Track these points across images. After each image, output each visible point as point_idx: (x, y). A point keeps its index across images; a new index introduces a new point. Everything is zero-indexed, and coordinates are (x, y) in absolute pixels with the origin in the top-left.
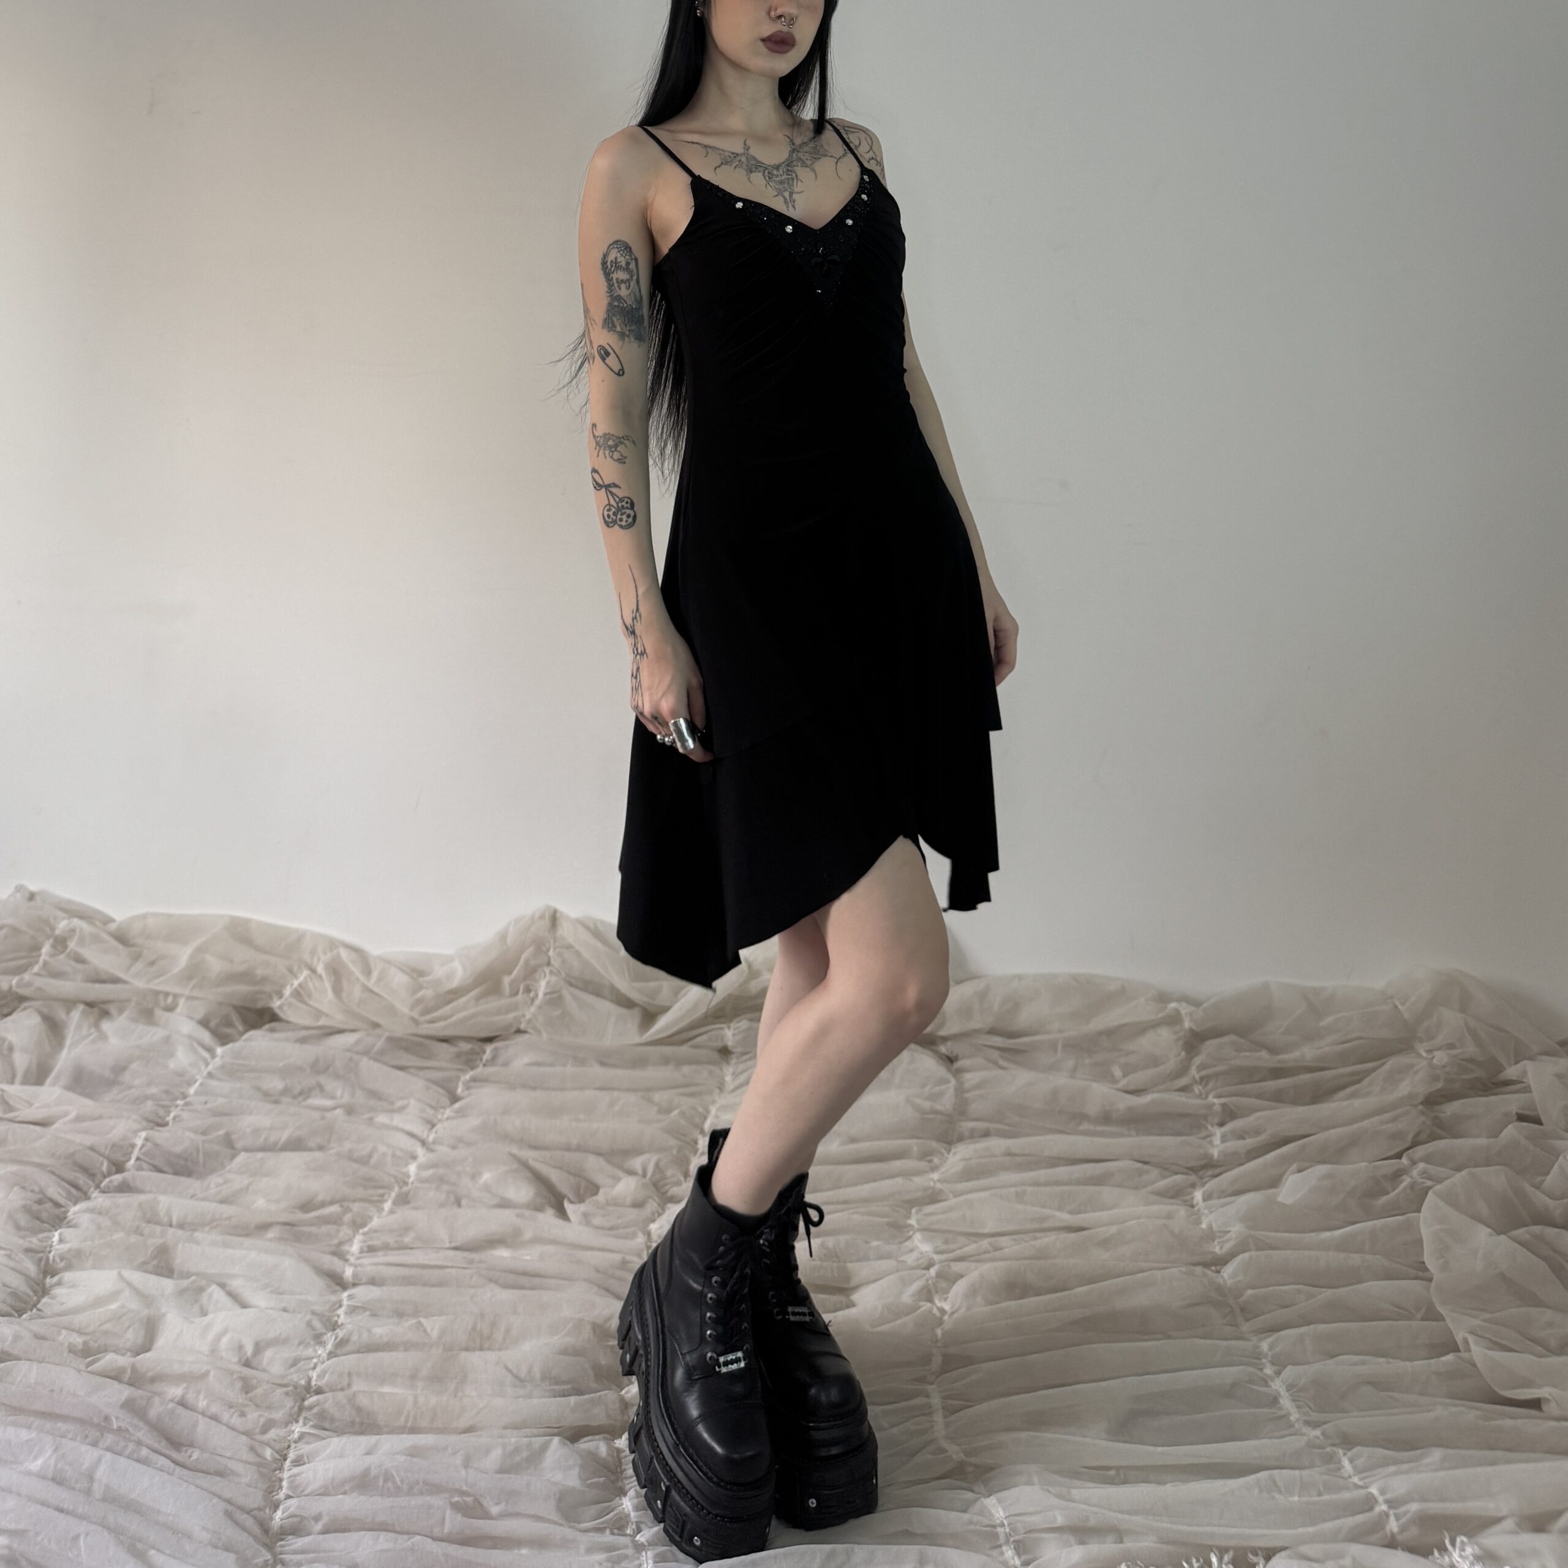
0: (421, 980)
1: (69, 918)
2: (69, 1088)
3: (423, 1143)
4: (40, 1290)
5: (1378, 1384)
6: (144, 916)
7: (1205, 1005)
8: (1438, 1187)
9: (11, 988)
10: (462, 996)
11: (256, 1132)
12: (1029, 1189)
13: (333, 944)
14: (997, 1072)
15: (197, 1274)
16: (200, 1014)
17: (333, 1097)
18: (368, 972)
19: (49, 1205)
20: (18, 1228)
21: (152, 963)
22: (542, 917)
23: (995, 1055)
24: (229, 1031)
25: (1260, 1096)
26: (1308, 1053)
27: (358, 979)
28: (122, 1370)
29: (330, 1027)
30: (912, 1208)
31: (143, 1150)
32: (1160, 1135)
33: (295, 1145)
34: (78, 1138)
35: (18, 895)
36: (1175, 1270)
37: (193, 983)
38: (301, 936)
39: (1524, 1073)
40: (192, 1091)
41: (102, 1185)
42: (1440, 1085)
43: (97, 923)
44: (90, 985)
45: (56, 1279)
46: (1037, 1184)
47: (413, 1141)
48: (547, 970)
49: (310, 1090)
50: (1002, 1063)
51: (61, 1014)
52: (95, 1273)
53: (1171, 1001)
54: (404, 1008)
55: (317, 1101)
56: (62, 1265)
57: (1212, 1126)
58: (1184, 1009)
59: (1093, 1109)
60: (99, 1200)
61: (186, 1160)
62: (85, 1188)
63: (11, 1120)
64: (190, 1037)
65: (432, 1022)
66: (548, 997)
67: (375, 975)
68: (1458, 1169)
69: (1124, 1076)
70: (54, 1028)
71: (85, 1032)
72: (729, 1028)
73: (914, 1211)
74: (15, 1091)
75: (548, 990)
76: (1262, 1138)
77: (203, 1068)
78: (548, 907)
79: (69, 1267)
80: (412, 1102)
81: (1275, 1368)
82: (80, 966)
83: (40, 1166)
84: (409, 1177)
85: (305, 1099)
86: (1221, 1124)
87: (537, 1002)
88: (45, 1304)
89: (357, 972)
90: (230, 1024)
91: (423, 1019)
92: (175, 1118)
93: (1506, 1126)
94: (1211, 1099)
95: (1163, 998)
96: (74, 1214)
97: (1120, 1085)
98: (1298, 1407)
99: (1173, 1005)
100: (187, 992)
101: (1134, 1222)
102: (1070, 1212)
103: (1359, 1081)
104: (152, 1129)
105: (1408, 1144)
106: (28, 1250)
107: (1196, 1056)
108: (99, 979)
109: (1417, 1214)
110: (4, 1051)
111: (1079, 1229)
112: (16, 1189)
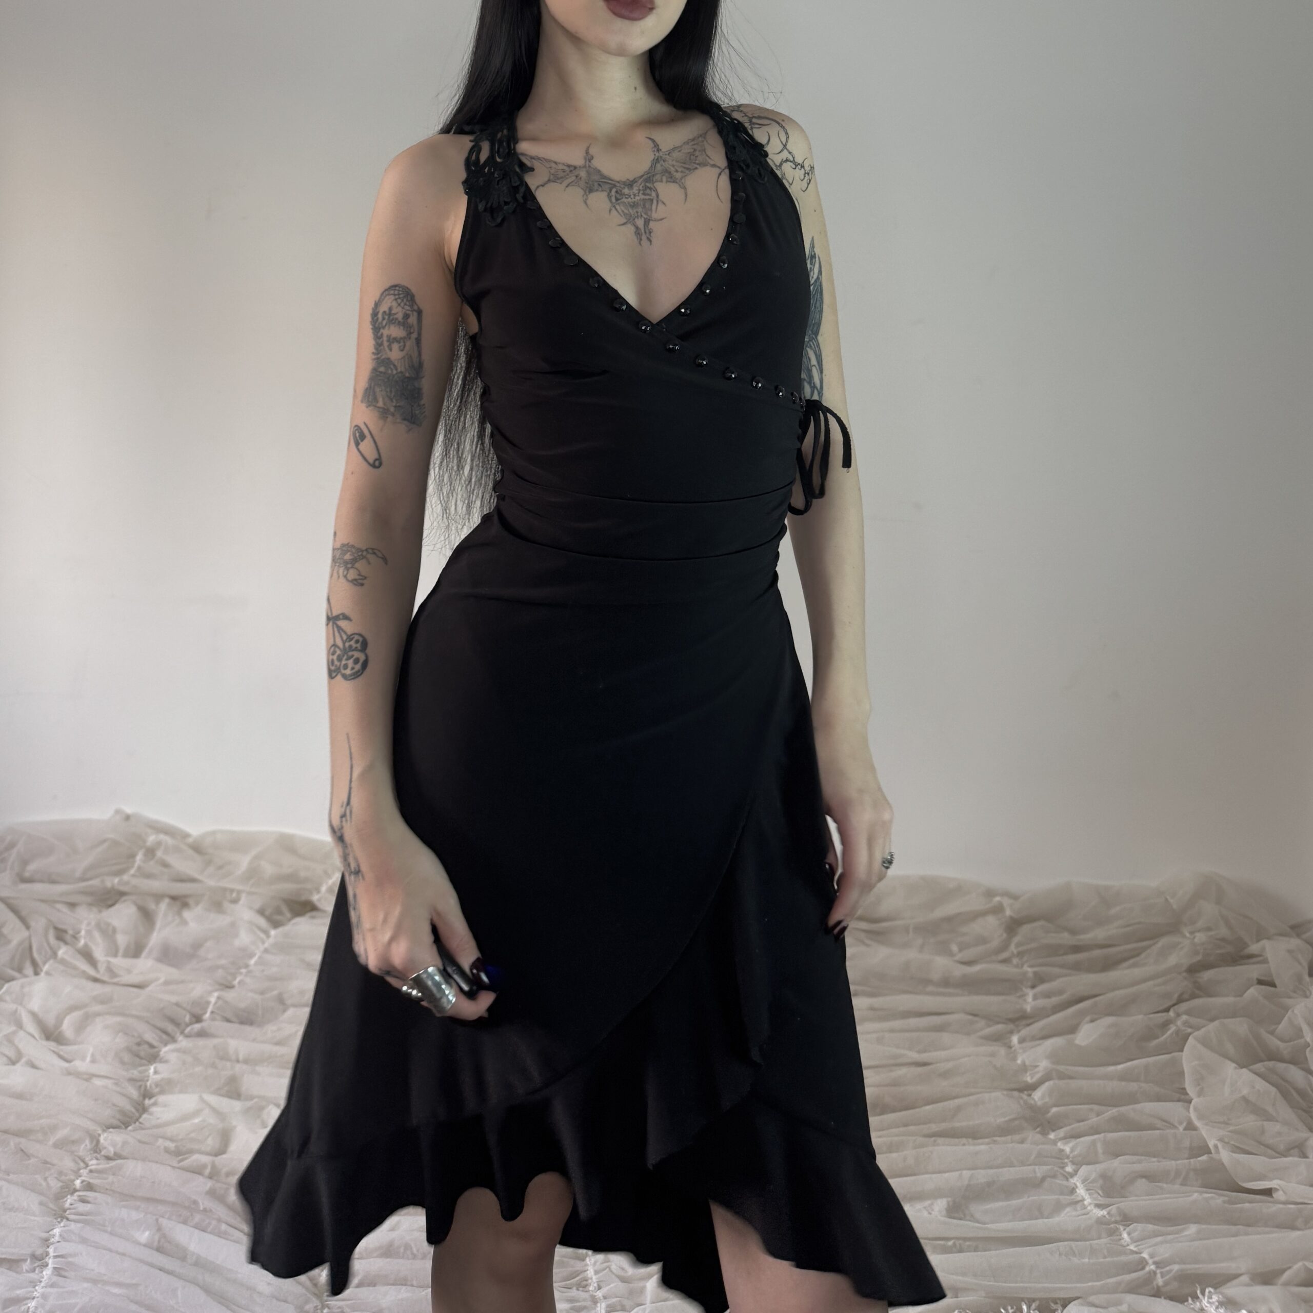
1: (156, 834)
2: (159, 960)
4: (141, 1109)
5: (1149, 1177)
6: (214, 833)
7: (1021, 899)
8: (1196, 1033)
9: (113, 885)
11: (302, 993)
12: (888, 1034)
14: (863, 948)
15: (259, 1097)
16: (257, 905)
19: (146, 1047)
20: (122, 1063)
21: (220, 867)
23: (862, 935)
24: (279, 918)
25: (1062, 966)
26: (1099, 934)
28: (204, 1166)
31: (216, 1006)
32: (987, 996)
34: (167, 997)
35: (117, 817)
36: (998, 1094)
37: (252, 882)
39: (1263, 949)
40: (252, 962)
41: (186, 1031)
42: (1199, 958)
43: (179, 838)
44: (173, 884)
45: (152, 1100)
46: (892, 1031)
50: (867, 941)
51: (152, 906)
52: (182, 1096)
53: (996, 896)
56: (157, 1090)
57: (1026, 988)
58: (1006, 902)
59: (936, 976)
60: (183, 1042)
61: (249, 1013)
62: (173, 1034)
63: (116, 984)
64: (250, 922)
68: (1212, 1020)
69: (960, 950)
70: (147, 916)
71: (170, 919)
74: (119, 962)
76: (1064, 997)
77: (260, 945)
79: (162, 1092)
81: (1074, 1167)
82: (166, 870)
83: (138, 1018)
86: (1033, 987)
88: (144, 1119)
90: (280, 913)
92: (239, 983)
93: (1249, 988)
94: (1026, 968)
95: (990, 893)
96: (166, 1052)
97: (957, 958)
98: (1090, 1194)
99: (998, 899)
100: (247, 889)
101: (966, 1059)
102: (919, 1052)
103: (1138, 955)
104: (222, 990)
105: (1174, 1001)
106: (132, 1080)
107: (1015, 936)
108: (182, 879)
109: (1180, 1053)
110: (108, 933)
111: (925, 1064)
112: (120, 1034)
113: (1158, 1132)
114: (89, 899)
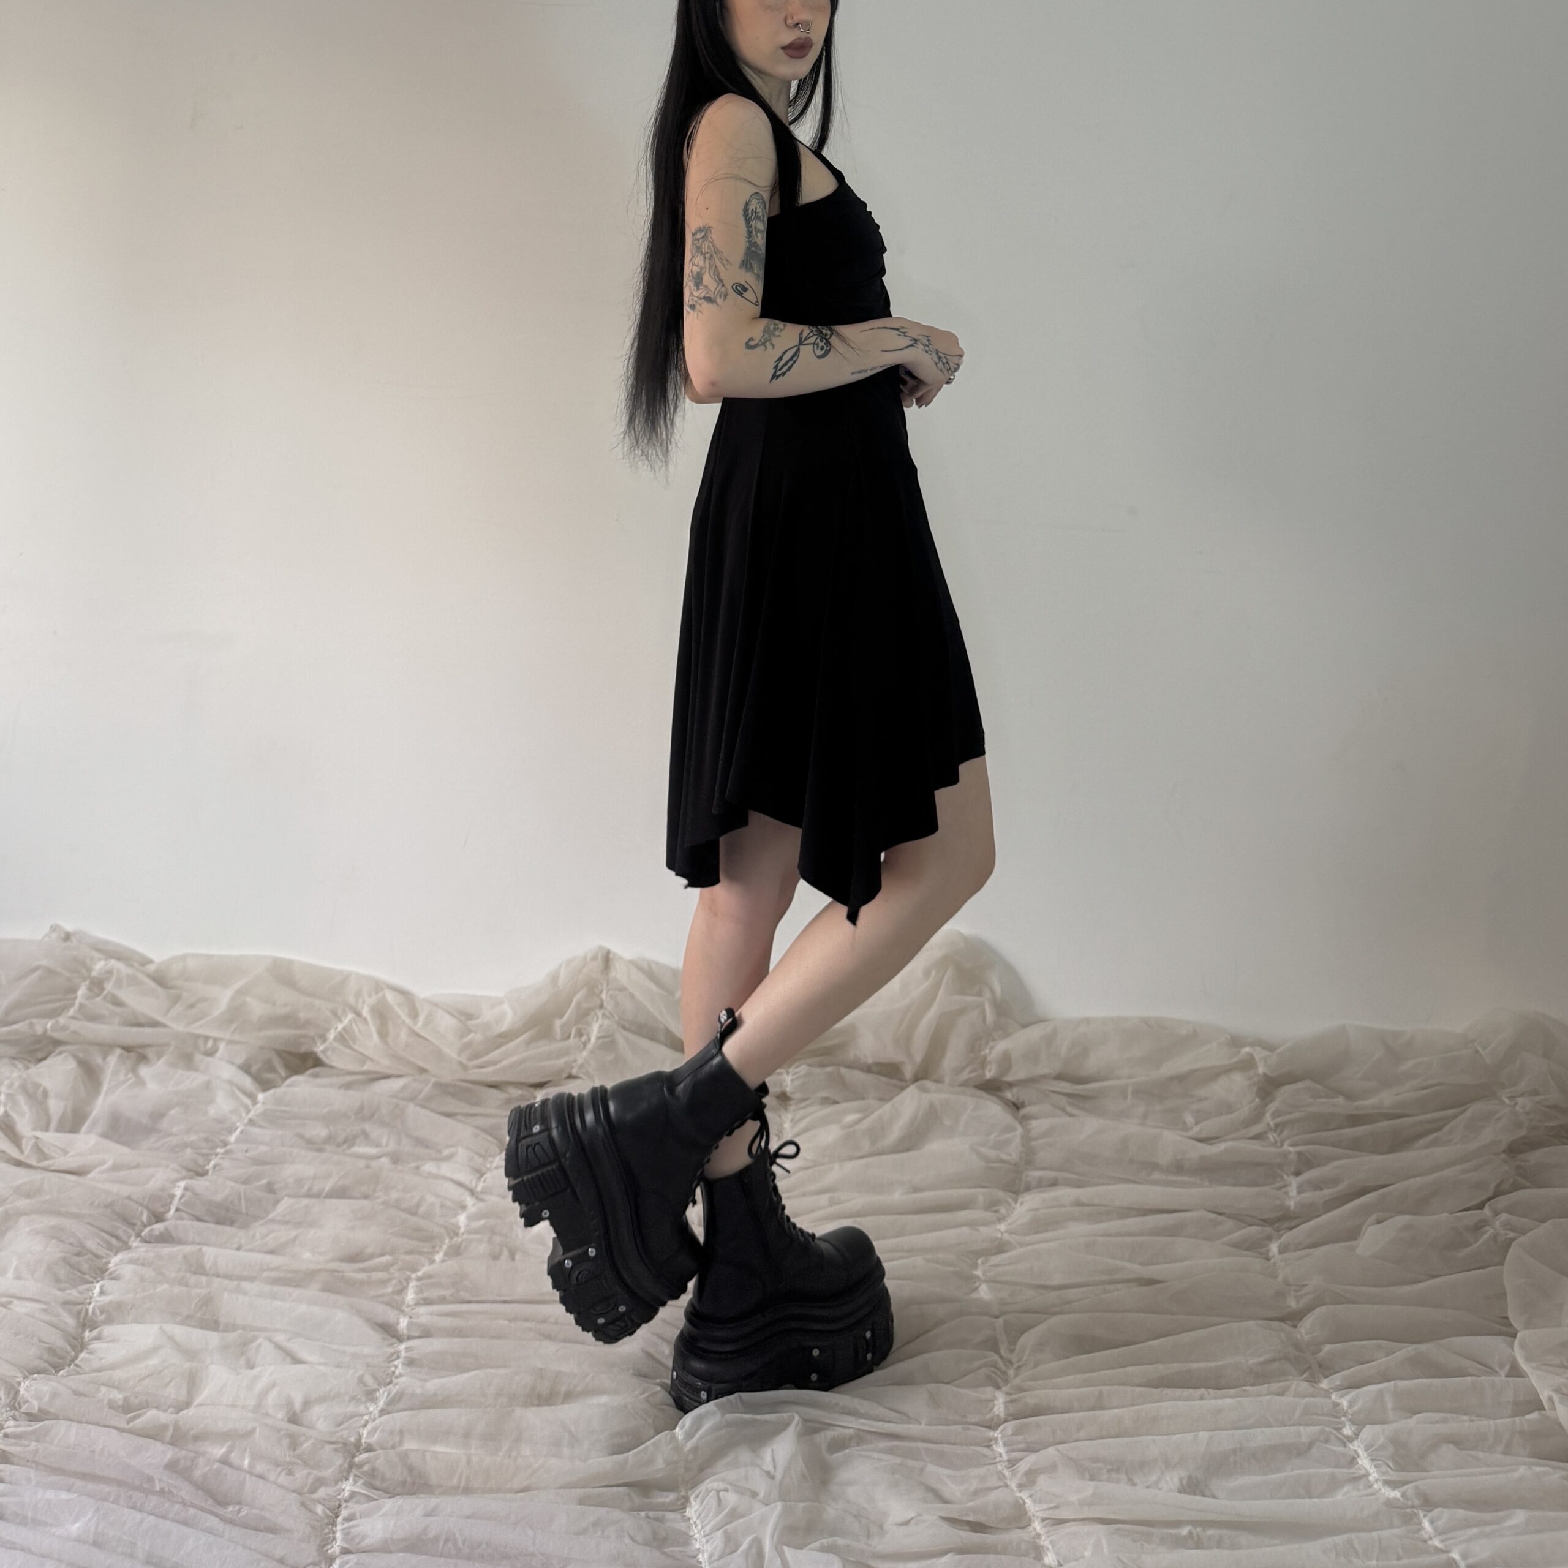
0: (469, 1023)
1: (106, 959)
2: (105, 1135)
3: (472, 1192)
4: (79, 1346)
5: (1457, 1442)
6: (184, 957)
7: (1279, 1051)
8: (1523, 1238)
9: (45, 1031)
10: (512, 1040)
11: (299, 1182)
12: (1100, 1239)
13: (378, 986)
14: (1065, 1120)
15: (243, 1327)
16: (240, 1059)
17: (378, 1145)
18: (414, 1015)
19: (88, 1257)
20: (57, 1280)
21: (192, 1006)
22: (594, 958)
23: (1063, 1101)
24: (271, 1076)
25: (1337, 1144)
26: (1387, 1098)
27: (404, 1022)
28: (164, 1427)
29: (376, 1072)
30: (977, 1259)
31: (183, 1200)
32: (1235, 1185)
33: (340, 1193)
34: (115, 1188)
35: (54, 935)
36: (1251, 1324)
37: (234, 1026)
38: (346, 978)
40: (232, 1138)
41: (143, 1234)
42: (1523, 1132)
43: (136, 965)
44: (127, 1029)
45: (95, 1332)
46: (1107, 1234)
47: (462, 1190)
48: (600, 1013)
49: (355, 1137)
50: (1069, 1109)
51: (99, 1061)
52: (136, 1327)
53: (1244, 1046)
54: (451, 1052)
55: (361, 1149)
56: (102, 1318)
57: (1288, 1175)
58: (1259, 1054)
59: (1165, 1159)
60: (139, 1250)
61: (227, 1209)
62: (125, 1238)
63: (46, 1169)
64: (230, 1083)
65: (480, 1067)
66: (600, 1041)
67: (422, 1018)
68: (1543, 1221)
70: (90, 1074)
71: (122, 1077)
72: (788, 1073)
73: (980, 1261)
74: (50, 1138)
75: (601, 1034)
76: (1340, 1187)
77: (244, 1115)
78: (601, 948)
79: (109, 1320)
80: (460, 1150)
81: (1354, 1428)
82: (118, 1010)
83: (76, 1216)
84: (459, 1228)
85: (349, 1147)
86: (1297, 1174)
87: (589, 1046)
88: (83, 1359)
89: (403, 1014)
90: (272, 1069)
91: (471, 1064)
92: (215, 1167)
94: (1286, 1147)
95: (1236, 1042)
96: (115, 1265)
97: (1190, 1133)
98: (1376, 1466)
99: (1247, 1049)
100: (227, 1035)
101: (1206, 1275)
102: (1142, 1264)
103: (1439, 1129)
104: (191, 1178)
105: (1490, 1194)
106: (66, 1304)
107: (1271, 1101)
108: (137, 1022)
109: (1501, 1267)
110: (37, 1096)
111: (1151, 1282)
112: (54, 1241)
113: (1469, 1378)
114: (12, 1051)
